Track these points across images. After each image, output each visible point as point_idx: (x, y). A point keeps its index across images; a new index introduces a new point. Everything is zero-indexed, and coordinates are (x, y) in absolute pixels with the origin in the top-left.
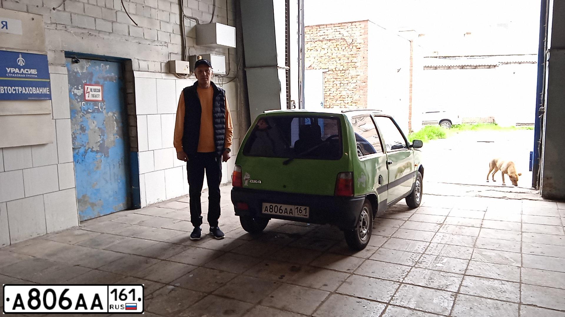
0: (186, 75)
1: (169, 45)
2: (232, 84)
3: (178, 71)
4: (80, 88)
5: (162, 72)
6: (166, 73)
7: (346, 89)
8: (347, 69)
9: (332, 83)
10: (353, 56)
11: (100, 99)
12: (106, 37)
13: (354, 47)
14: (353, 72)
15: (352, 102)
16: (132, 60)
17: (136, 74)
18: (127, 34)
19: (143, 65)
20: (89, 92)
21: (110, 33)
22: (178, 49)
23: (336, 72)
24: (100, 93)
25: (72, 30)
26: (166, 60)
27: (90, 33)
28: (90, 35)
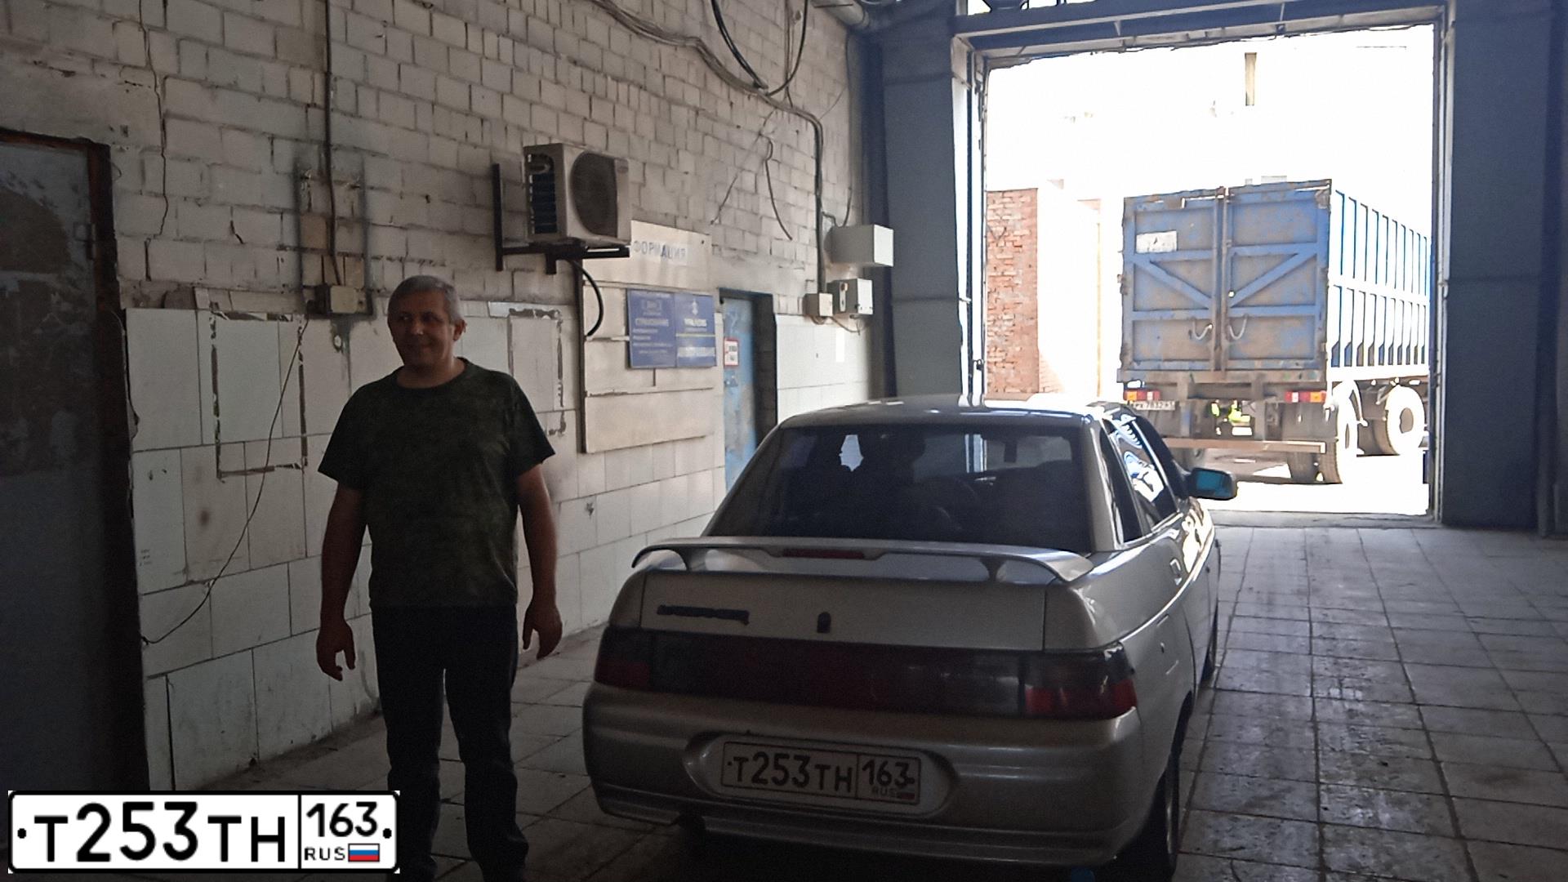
0: (825, 318)
1: (807, 266)
3: (822, 313)
5: (800, 314)
6: (803, 315)
10: (1006, 262)
11: (737, 363)
12: (751, 260)
13: (1009, 244)
14: (1005, 297)
15: (1004, 360)
16: (772, 296)
17: (778, 318)
18: (770, 253)
19: (783, 303)
20: (727, 352)
21: (756, 253)
22: (812, 272)
24: (737, 354)
25: (726, 253)
26: (803, 295)
27: (740, 256)
28: (739, 259)
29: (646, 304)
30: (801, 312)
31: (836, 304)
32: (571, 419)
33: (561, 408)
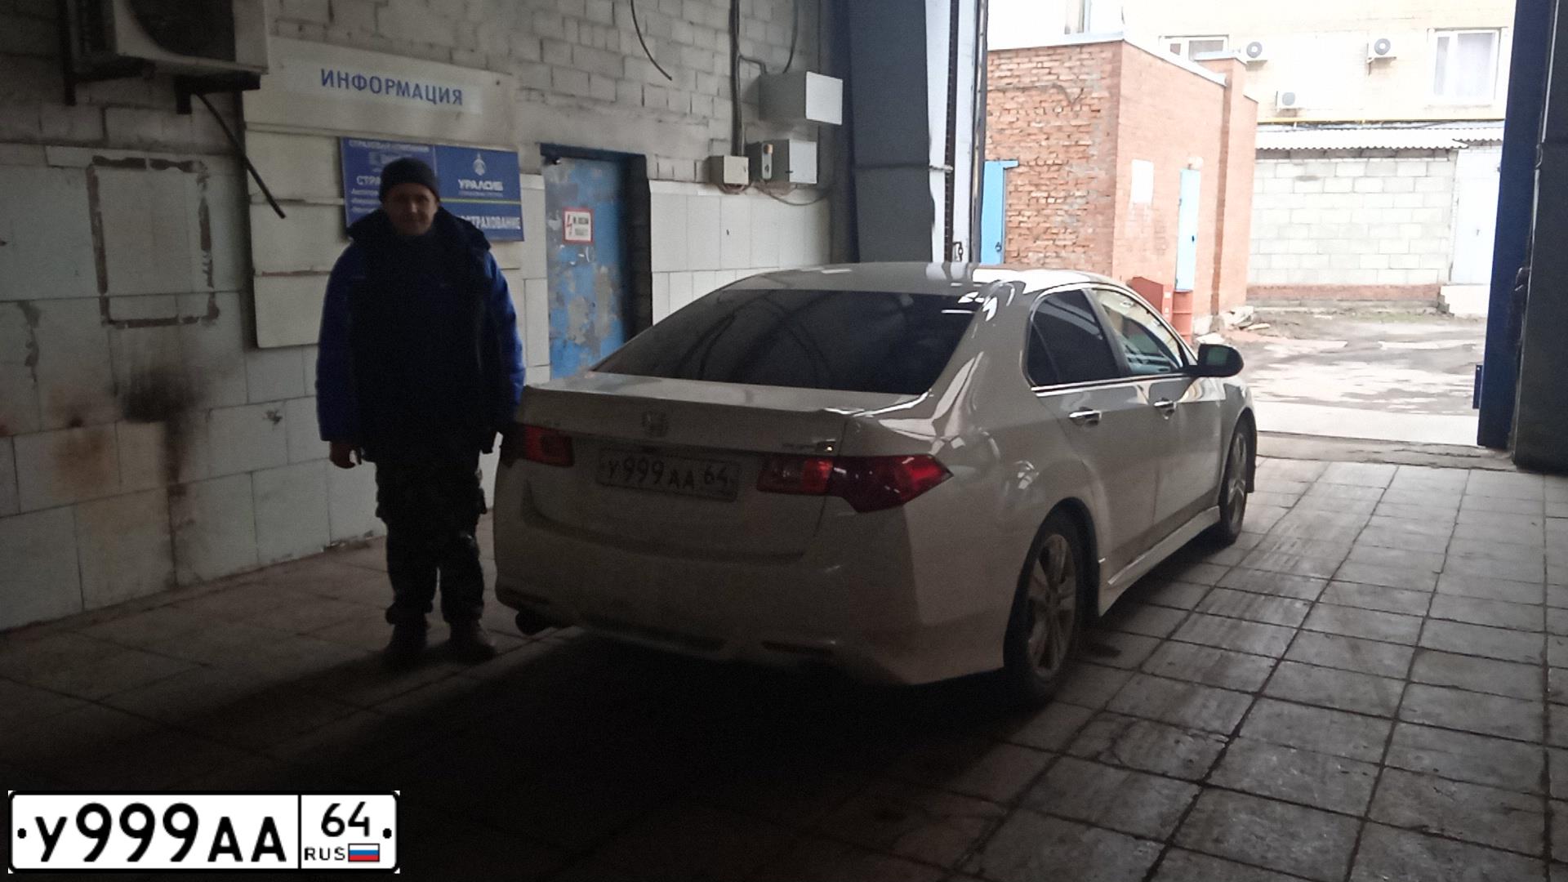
0: (739, 186)
1: (711, 122)
2: (825, 202)
3: (728, 179)
4: (557, 216)
5: (697, 180)
6: (703, 182)
7: (1059, 212)
8: (1065, 162)
9: (1025, 198)
10: (1081, 129)
11: (588, 238)
12: (604, 111)
13: (1085, 108)
14: (1079, 170)
15: (1074, 243)
16: (647, 157)
17: (654, 187)
18: (640, 104)
19: (665, 167)
20: (571, 225)
21: (612, 102)
22: (724, 130)
23: (1038, 169)
24: (588, 227)
25: (553, 101)
26: (705, 156)
27: (580, 105)
28: (581, 108)
29: (378, 159)
30: (699, 178)
31: (754, 171)
32: (229, 305)
33: (211, 290)
